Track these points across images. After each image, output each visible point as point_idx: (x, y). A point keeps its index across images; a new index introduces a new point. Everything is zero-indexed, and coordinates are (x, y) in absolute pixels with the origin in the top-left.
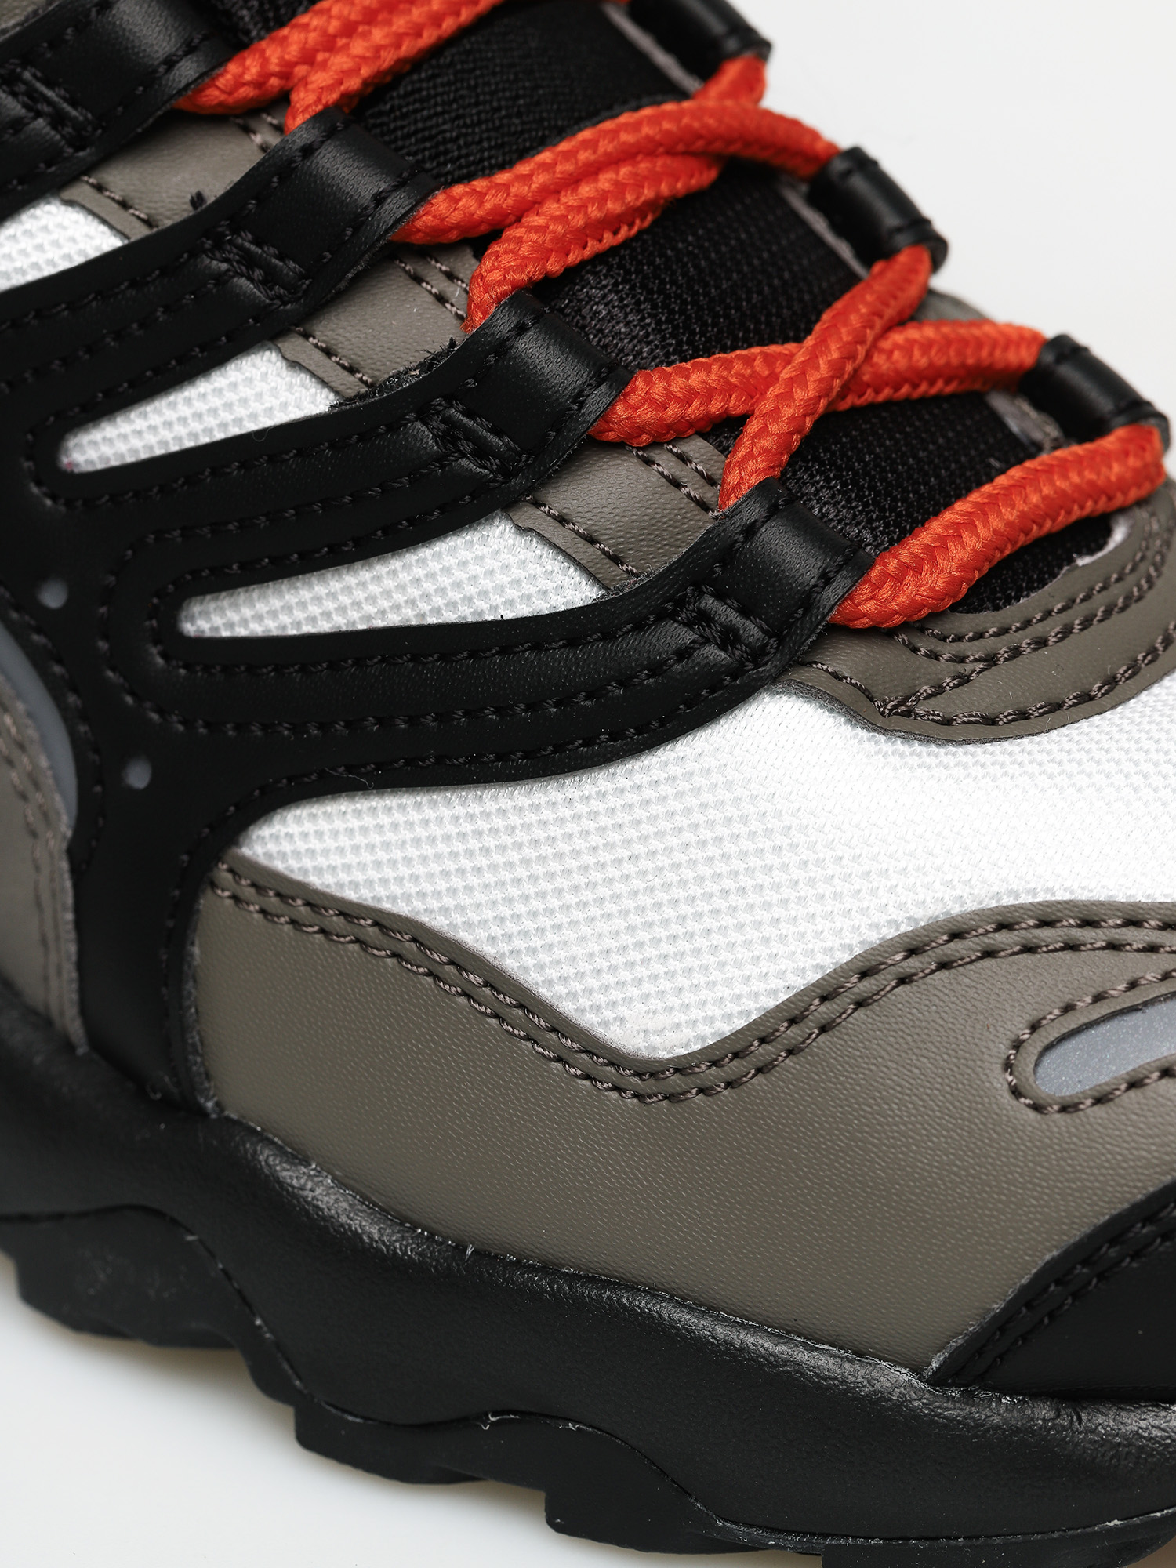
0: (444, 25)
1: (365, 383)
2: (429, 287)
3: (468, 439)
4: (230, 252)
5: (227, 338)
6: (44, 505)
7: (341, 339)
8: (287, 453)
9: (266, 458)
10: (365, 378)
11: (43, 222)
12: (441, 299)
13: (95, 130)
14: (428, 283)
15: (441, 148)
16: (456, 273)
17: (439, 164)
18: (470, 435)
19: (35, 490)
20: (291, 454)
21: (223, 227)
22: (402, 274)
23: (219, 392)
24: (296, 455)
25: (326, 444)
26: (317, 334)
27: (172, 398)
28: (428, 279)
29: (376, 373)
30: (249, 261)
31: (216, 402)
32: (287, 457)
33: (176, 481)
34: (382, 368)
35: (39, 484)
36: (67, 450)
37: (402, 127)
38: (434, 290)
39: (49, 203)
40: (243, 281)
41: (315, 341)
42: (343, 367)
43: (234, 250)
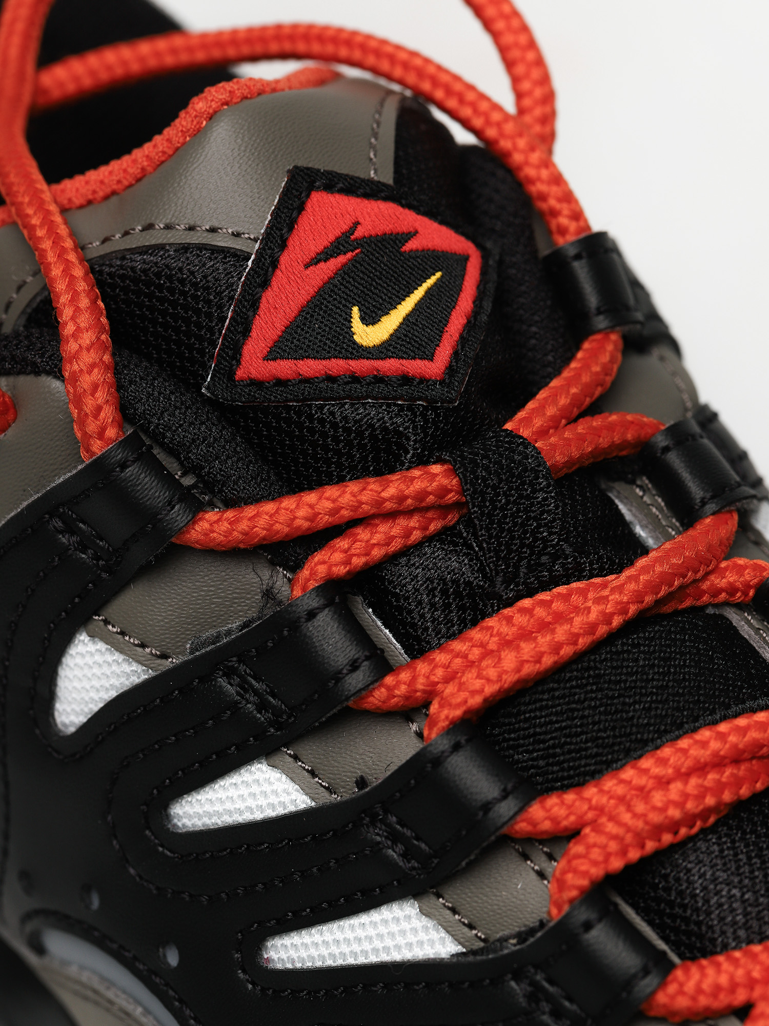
0: (562, 652)
1: (480, 938)
2: (532, 865)
3: (548, 1001)
4: (380, 829)
5: (380, 890)
6: (247, 988)
7: (464, 902)
8: (418, 984)
9: (403, 985)
10: (479, 934)
11: (256, 777)
12: (541, 875)
13: (289, 717)
14: (532, 862)
15: (551, 751)
16: (555, 856)
17: (548, 765)
18: (549, 998)
19: (241, 975)
20: (421, 986)
21: (378, 809)
22: (514, 853)
23: (374, 924)
24: (424, 987)
25: (447, 984)
26: (446, 896)
27: (342, 923)
28: (533, 858)
29: (489, 932)
30: (395, 837)
31: (371, 932)
32: (417, 988)
33: (337, 990)
34: (493, 928)
35: (244, 971)
36: (266, 948)
37: (524, 729)
38: (536, 868)
39: (261, 763)
40: (390, 852)
41: (444, 902)
42: (464, 924)
43: (383, 827)
